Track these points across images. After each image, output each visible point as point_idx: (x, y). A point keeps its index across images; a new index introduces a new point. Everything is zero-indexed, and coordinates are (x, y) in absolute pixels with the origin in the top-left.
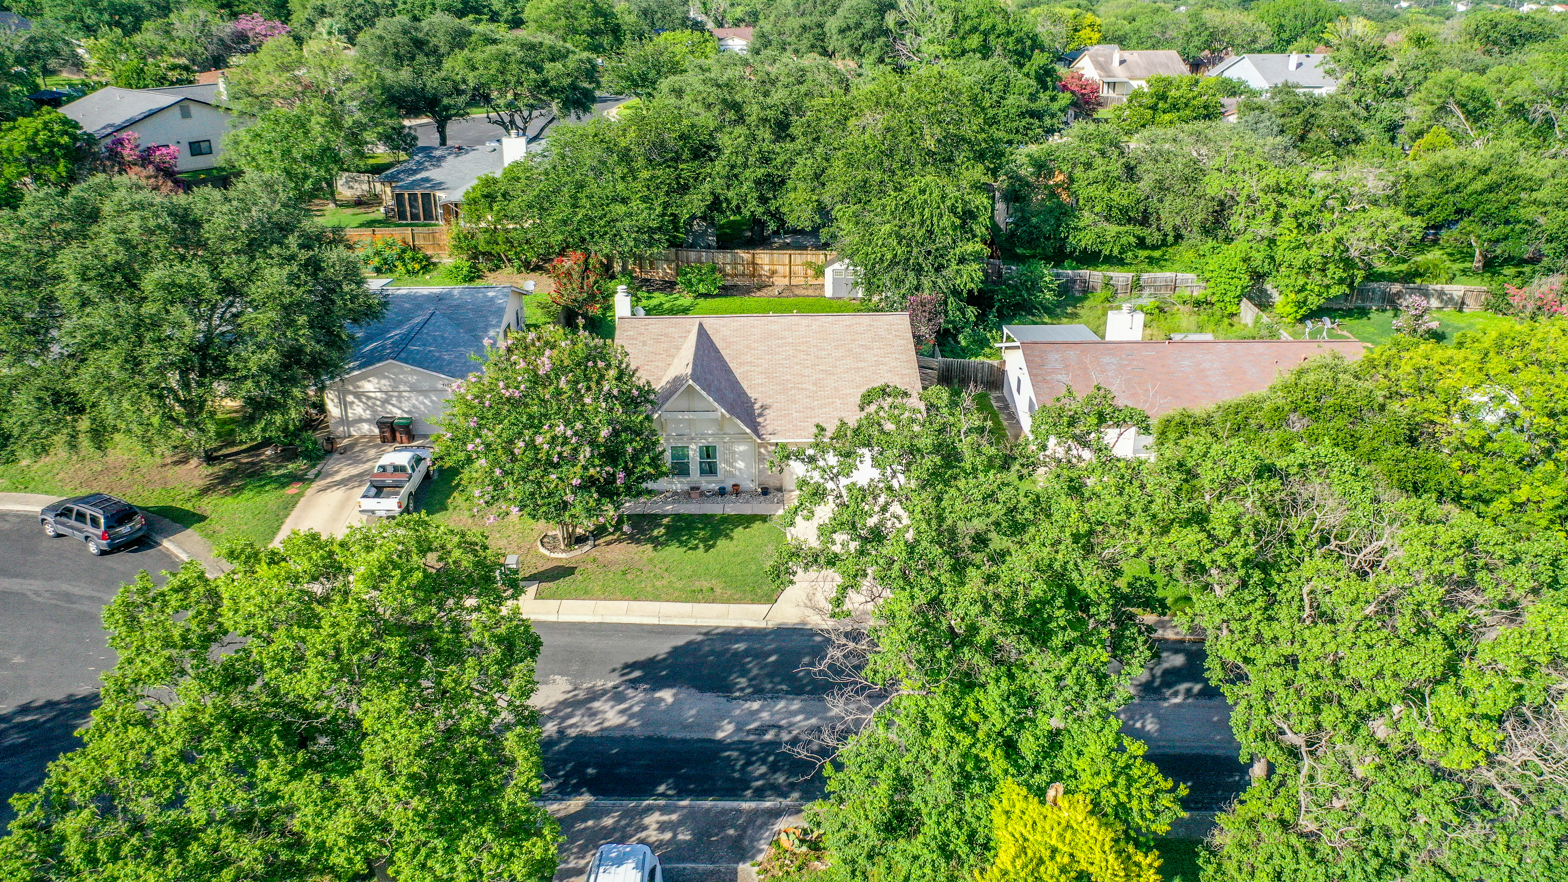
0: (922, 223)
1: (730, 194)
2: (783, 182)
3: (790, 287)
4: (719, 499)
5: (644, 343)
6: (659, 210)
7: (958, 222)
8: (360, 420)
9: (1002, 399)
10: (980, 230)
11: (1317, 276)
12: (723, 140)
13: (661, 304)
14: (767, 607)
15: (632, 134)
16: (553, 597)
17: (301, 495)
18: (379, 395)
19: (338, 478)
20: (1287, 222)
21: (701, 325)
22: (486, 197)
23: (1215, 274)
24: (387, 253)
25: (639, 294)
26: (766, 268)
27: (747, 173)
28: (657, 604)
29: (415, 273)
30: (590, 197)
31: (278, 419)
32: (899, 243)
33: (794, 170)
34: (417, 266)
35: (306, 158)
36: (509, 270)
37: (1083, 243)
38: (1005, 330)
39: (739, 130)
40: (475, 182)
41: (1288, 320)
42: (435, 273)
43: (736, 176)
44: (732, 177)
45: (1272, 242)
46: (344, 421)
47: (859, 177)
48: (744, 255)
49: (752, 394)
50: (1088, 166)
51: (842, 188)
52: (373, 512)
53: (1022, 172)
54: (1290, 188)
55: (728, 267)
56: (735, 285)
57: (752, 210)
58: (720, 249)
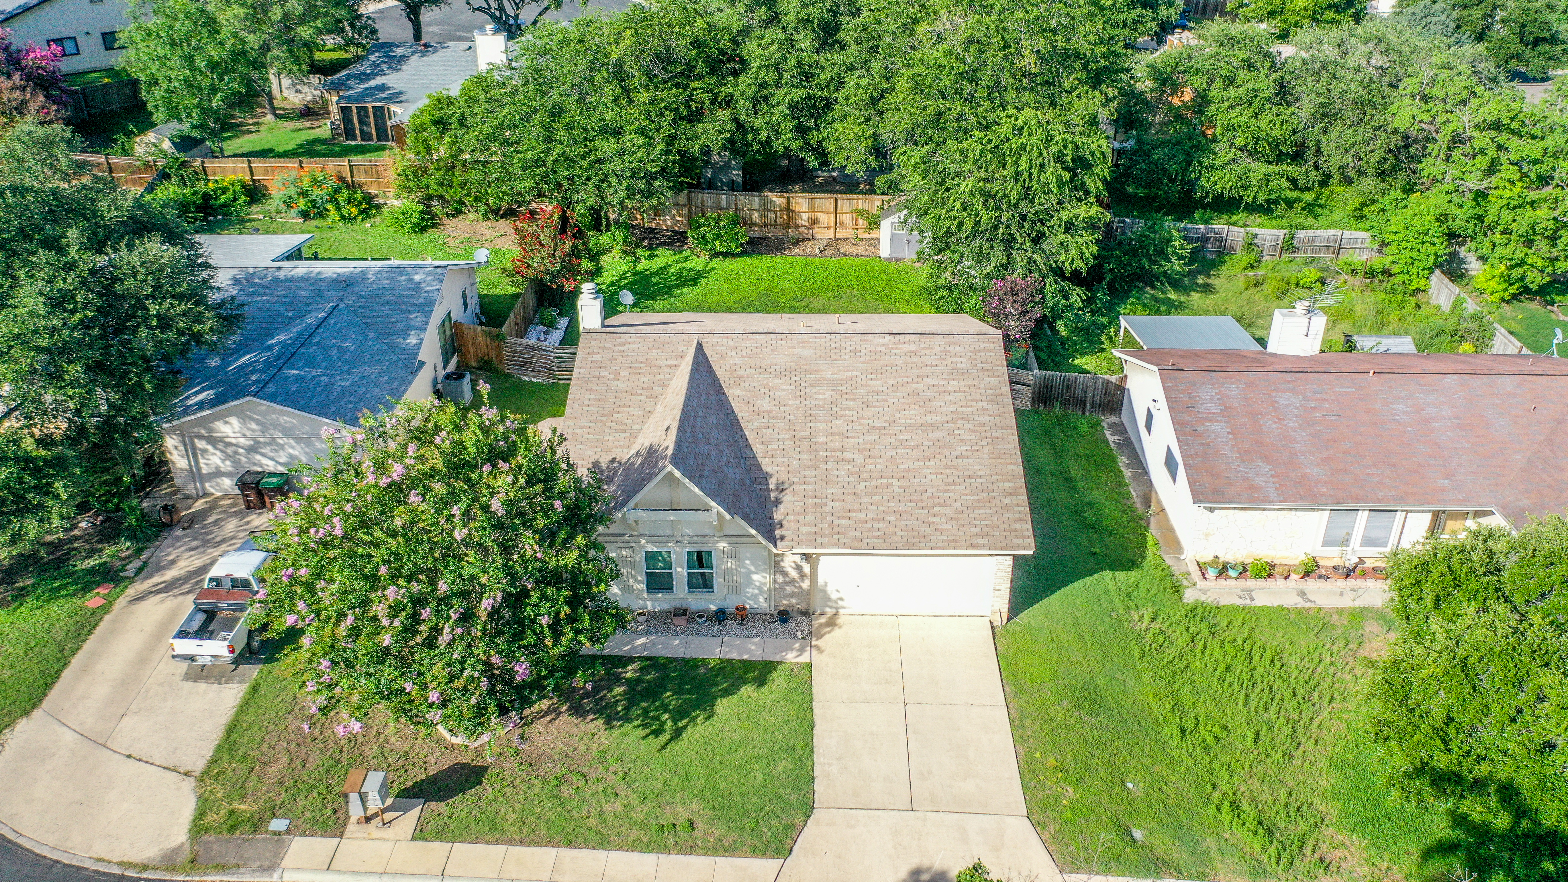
0: (1017, 175)
1: (758, 123)
2: (829, 105)
3: (834, 242)
4: (716, 627)
5: (616, 376)
6: (661, 147)
7: (1066, 176)
8: (218, 474)
9: (1119, 428)
10: (1094, 184)
11: (1543, 246)
12: (751, 49)
13: (667, 267)
14: (776, 863)
15: (627, 41)
16: (440, 835)
17: (106, 609)
18: (242, 441)
19: (170, 575)
20: (1508, 172)
21: (699, 346)
22: (437, 123)
23: (1399, 237)
24: (316, 193)
25: (639, 252)
26: (805, 216)
27: (780, 94)
28: (601, 854)
29: (352, 220)
30: (569, 128)
31: (32, 528)
32: (985, 205)
33: (842, 94)
34: (354, 211)
35: (214, 66)
36: (472, 216)
37: (1219, 188)
38: (1123, 323)
39: (773, 33)
40: (426, 101)
41: (1492, 298)
42: (377, 219)
43: (766, 99)
44: (760, 101)
45: (1481, 196)
46: (195, 474)
47: (931, 110)
48: (776, 198)
49: (767, 466)
50: (1230, 81)
51: (906, 123)
52: (192, 659)
53: (1139, 86)
54: (1515, 125)
55: (756, 215)
56: (764, 239)
57: (786, 144)
58: (745, 189)
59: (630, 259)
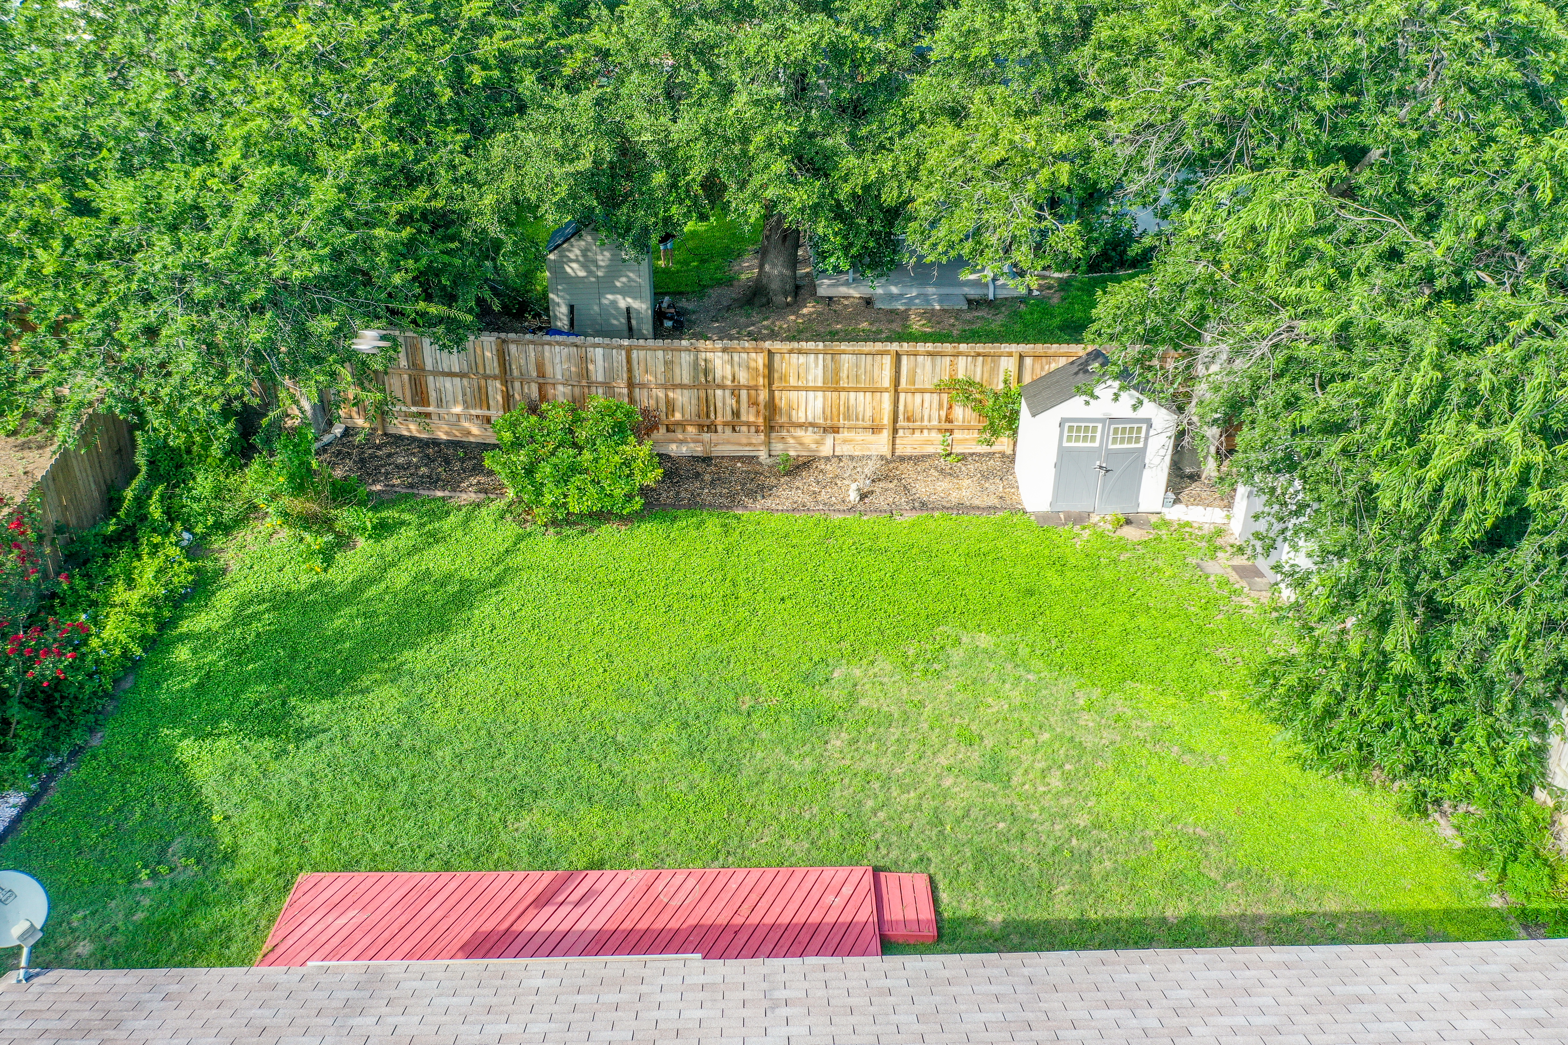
3: (892, 468)
25: (344, 517)
26: (814, 400)
56: (707, 460)
57: (771, 193)
58: (659, 333)
59: (314, 541)
